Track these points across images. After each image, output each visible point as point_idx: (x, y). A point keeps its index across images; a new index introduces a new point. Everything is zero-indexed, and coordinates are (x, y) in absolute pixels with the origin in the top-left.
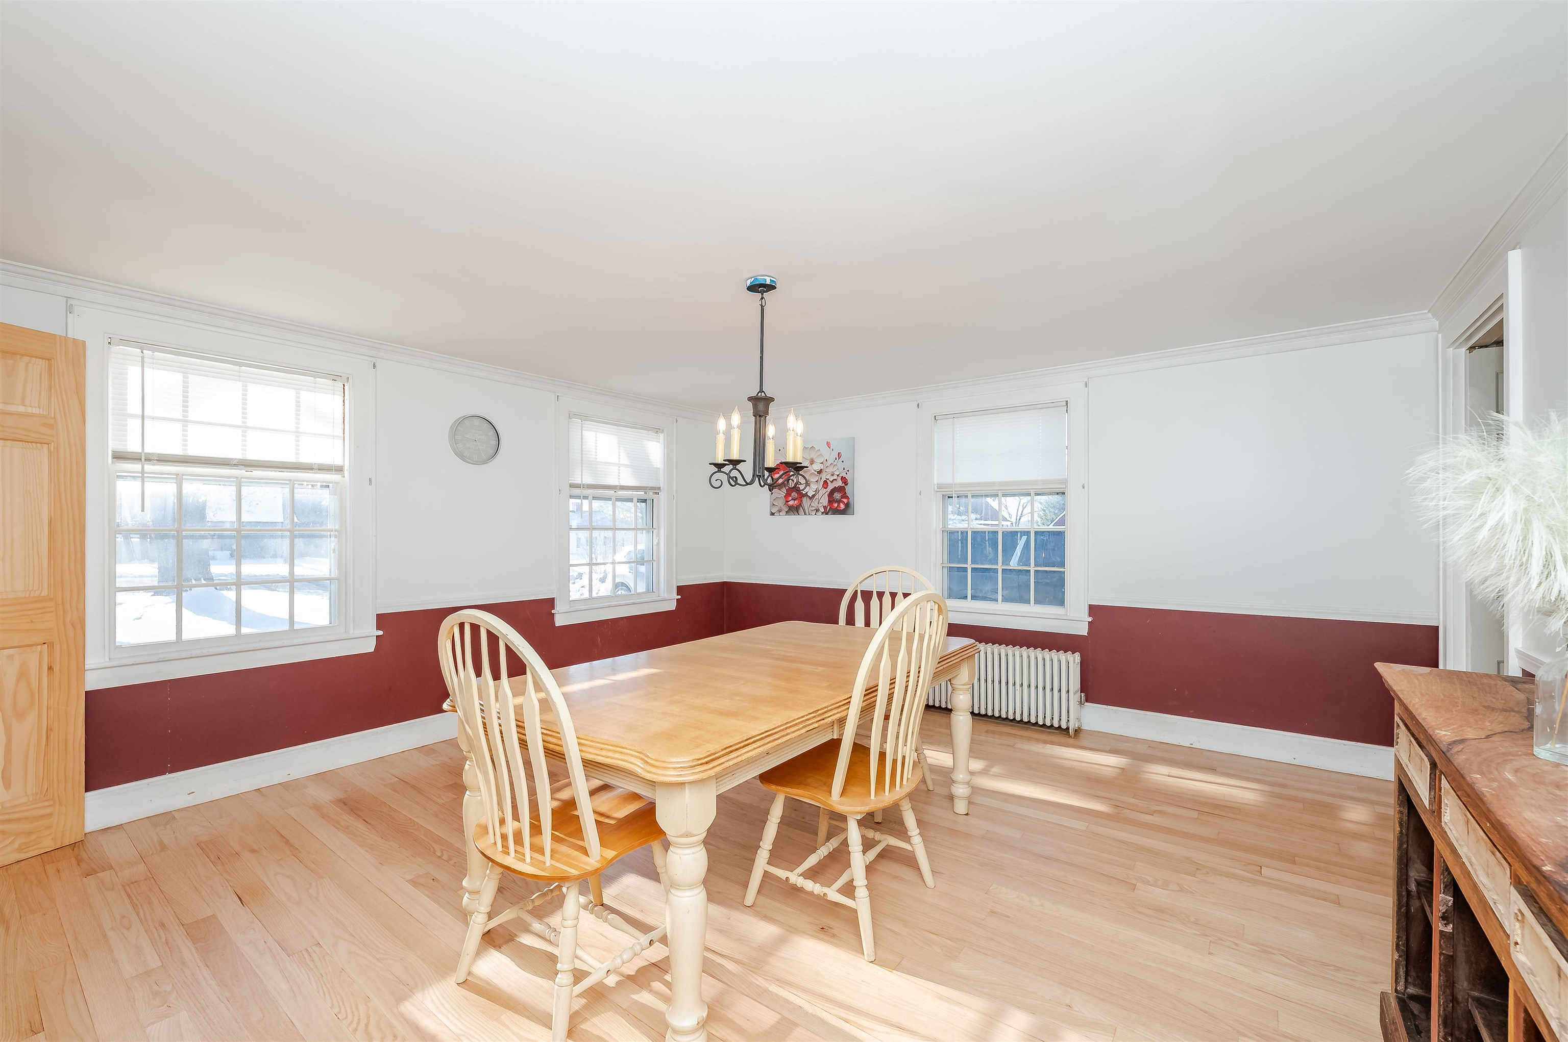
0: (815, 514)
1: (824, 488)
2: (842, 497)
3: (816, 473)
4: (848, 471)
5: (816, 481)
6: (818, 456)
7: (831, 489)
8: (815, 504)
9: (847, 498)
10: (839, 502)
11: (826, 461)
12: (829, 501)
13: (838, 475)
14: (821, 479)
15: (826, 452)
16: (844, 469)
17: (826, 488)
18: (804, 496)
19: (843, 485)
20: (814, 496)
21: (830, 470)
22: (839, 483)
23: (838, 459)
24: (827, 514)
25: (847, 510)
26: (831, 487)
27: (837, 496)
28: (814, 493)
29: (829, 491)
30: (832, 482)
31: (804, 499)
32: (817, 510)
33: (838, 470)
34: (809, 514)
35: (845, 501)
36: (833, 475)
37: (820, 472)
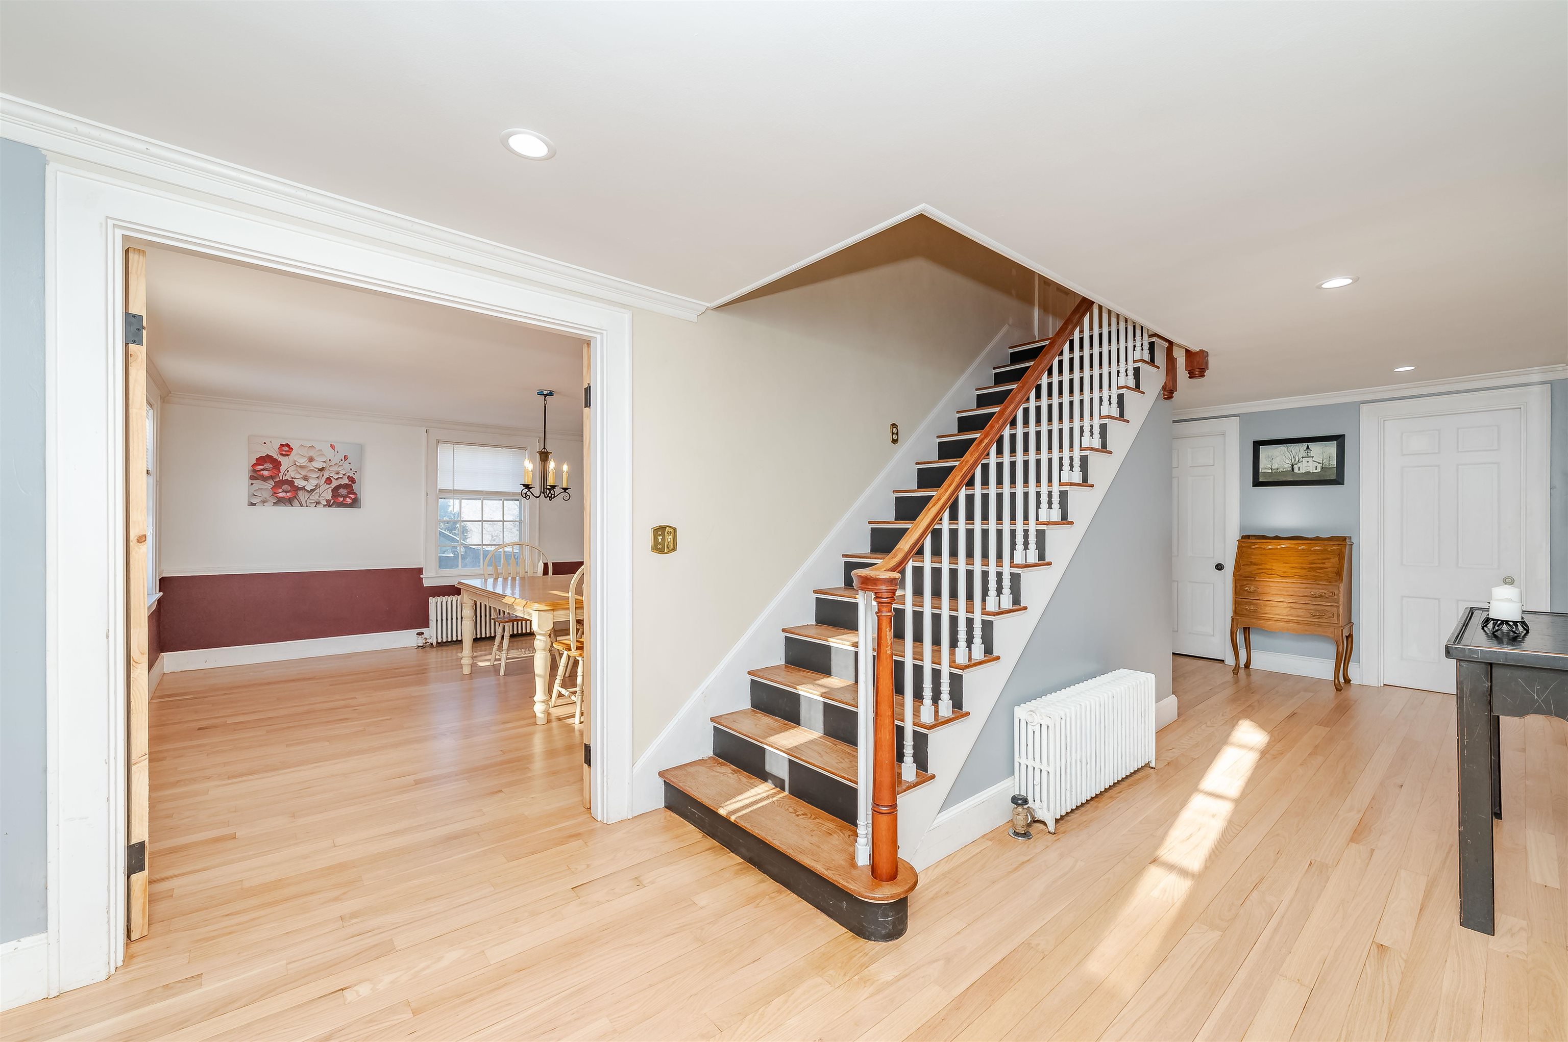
0: (316, 506)
1: (327, 484)
2: (349, 493)
3: (317, 470)
4: (356, 472)
5: (317, 477)
6: (319, 455)
7: (336, 485)
8: (315, 497)
9: (355, 494)
10: (345, 497)
11: (330, 460)
12: (333, 496)
13: (344, 475)
14: (323, 476)
15: (329, 453)
16: (351, 470)
17: (329, 484)
18: (300, 490)
19: (350, 483)
20: (313, 490)
21: (335, 469)
22: (346, 481)
23: (343, 460)
24: (330, 506)
25: (355, 503)
26: (335, 484)
27: (343, 491)
28: (314, 487)
29: (333, 487)
30: (337, 479)
31: (300, 493)
32: (318, 503)
33: (345, 469)
34: (307, 506)
35: (353, 496)
36: (337, 474)
37: (322, 469)
